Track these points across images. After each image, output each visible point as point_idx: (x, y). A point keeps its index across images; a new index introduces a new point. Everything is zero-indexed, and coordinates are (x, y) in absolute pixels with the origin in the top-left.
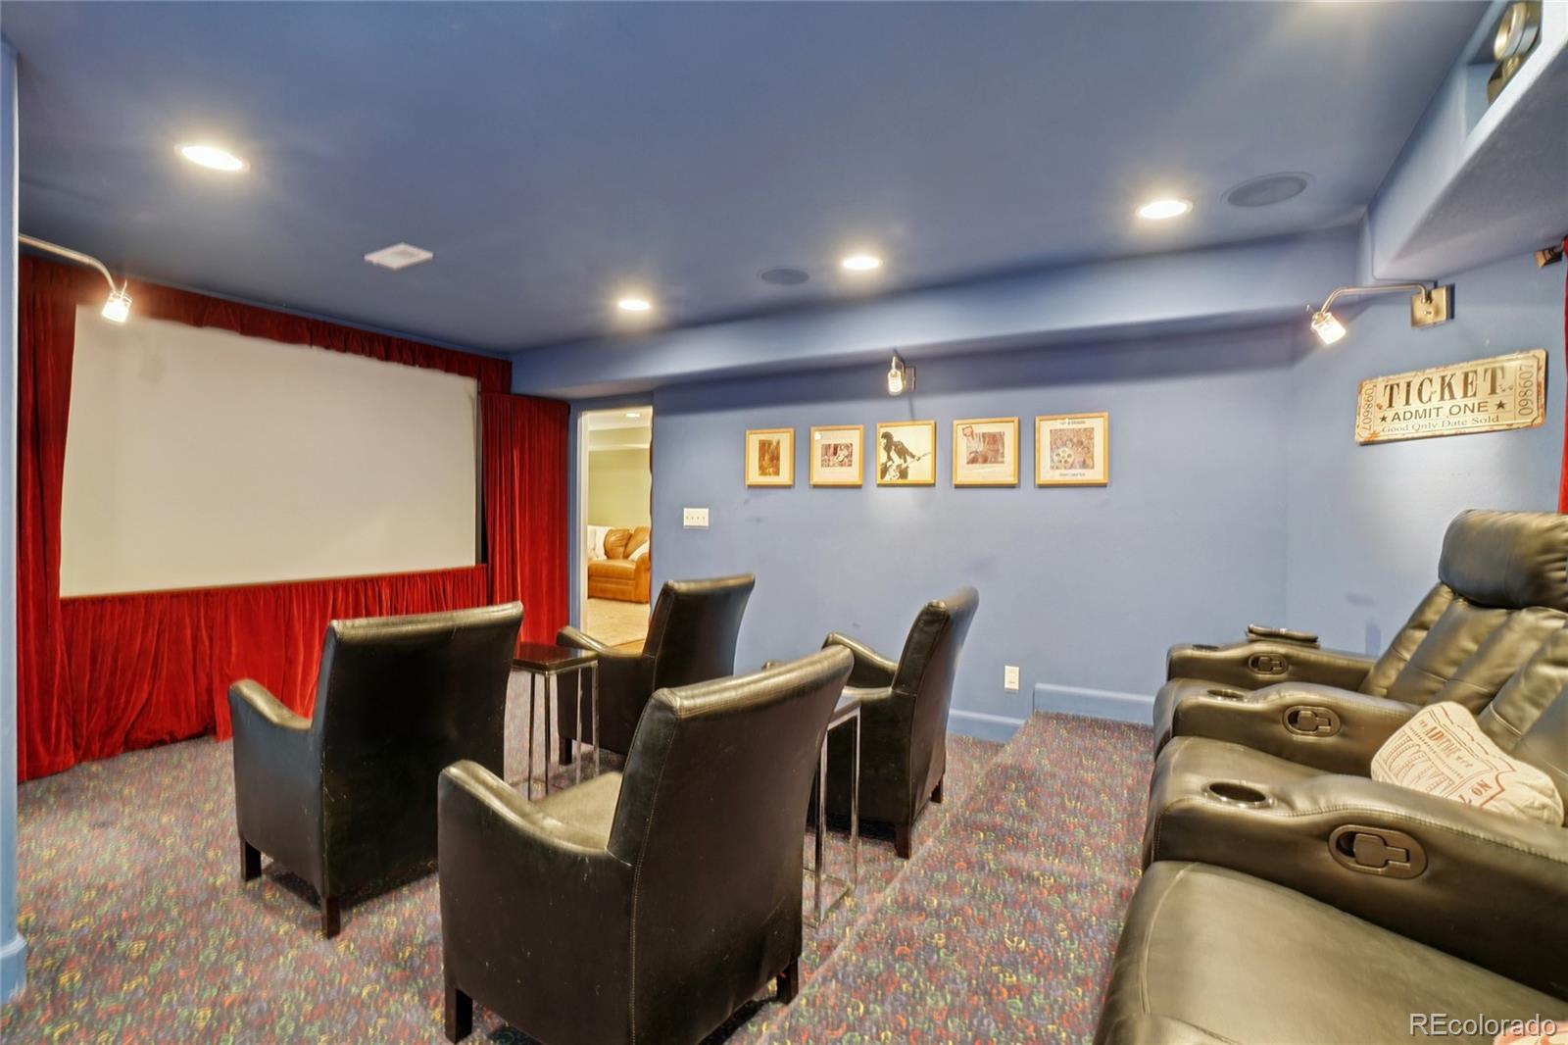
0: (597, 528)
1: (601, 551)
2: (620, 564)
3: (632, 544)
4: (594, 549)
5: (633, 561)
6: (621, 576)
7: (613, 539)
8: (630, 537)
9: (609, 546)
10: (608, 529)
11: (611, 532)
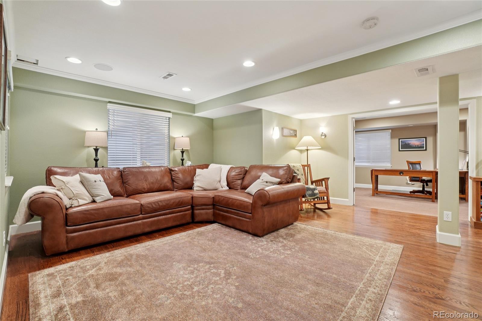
0: (222, 166)
1: (224, 183)
2: (238, 196)
3: (248, 178)
4: (220, 181)
5: (249, 194)
6: (239, 207)
7: (233, 173)
8: (246, 172)
9: (230, 179)
10: (230, 166)
11: (232, 168)
